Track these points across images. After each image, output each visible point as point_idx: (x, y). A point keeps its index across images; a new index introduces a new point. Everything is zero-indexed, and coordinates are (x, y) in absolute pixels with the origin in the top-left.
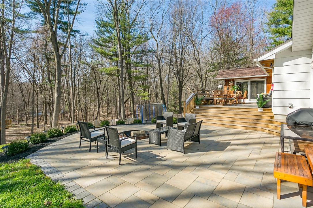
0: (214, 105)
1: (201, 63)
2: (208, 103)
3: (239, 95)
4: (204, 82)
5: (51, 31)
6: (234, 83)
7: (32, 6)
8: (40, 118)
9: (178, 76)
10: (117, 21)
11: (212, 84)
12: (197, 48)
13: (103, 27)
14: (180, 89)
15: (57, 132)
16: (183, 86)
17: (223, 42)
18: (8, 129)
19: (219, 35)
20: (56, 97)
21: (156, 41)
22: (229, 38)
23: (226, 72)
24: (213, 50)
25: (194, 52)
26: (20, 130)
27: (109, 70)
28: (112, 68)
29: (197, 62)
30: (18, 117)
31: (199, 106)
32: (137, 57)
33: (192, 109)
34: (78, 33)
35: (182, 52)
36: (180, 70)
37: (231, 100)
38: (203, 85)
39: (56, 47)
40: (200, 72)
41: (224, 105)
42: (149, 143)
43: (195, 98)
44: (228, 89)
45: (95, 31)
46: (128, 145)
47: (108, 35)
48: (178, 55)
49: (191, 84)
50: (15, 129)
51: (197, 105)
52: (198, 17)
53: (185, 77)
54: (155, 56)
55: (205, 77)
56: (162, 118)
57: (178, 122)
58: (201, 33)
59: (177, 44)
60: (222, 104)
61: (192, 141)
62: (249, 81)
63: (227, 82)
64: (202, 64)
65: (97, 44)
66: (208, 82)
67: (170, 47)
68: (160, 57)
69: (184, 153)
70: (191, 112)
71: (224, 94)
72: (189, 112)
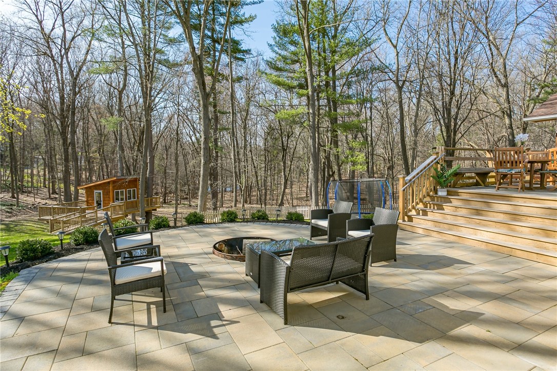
1: (510, 84)
2: (484, 182)
5: (193, 56)
10: (306, 19)
21: (396, 47)
25: (491, 61)
27: (291, 114)
29: (501, 83)
31: (446, 189)
33: (428, 195)
34: (248, 54)
36: (450, 104)
39: (201, 82)
42: (247, 275)
43: (436, 169)
45: (270, 46)
51: (441, 185)
65: (273, 69)
68: (404, 81)
69: (286, 323)
70: (424, 204)
71: (527, 160)
72: (417, 204)
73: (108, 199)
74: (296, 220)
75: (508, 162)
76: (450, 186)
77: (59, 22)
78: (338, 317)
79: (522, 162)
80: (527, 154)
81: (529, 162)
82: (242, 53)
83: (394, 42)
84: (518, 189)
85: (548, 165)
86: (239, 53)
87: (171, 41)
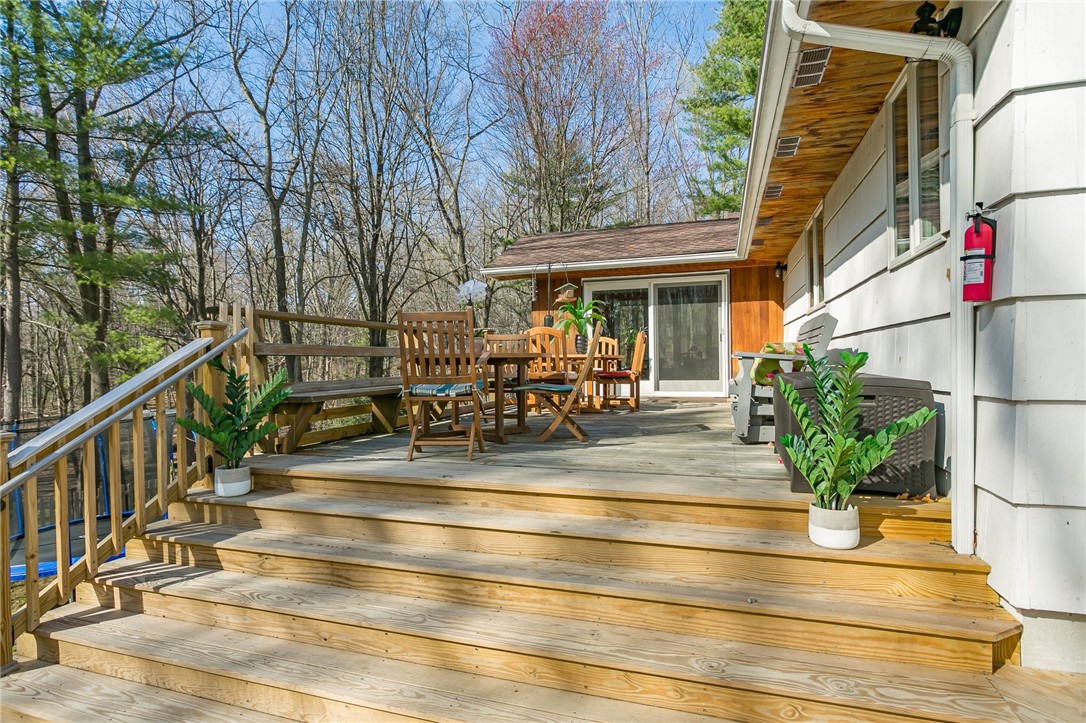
9: (364, 275)
21: (263, 113)
29: (452, 226)
31: (245, 471)
40: (462, 265)
44: (550, 323)
53: (394, 285)
62: (648, 284)
71: (485, 356)
75: (448, 361)
76: (279, 446)
79: (472, 361)
80: (488, 341)
81: (491, 361)
83: (260, 104)
84: (467, 450)
85: (529, 367)
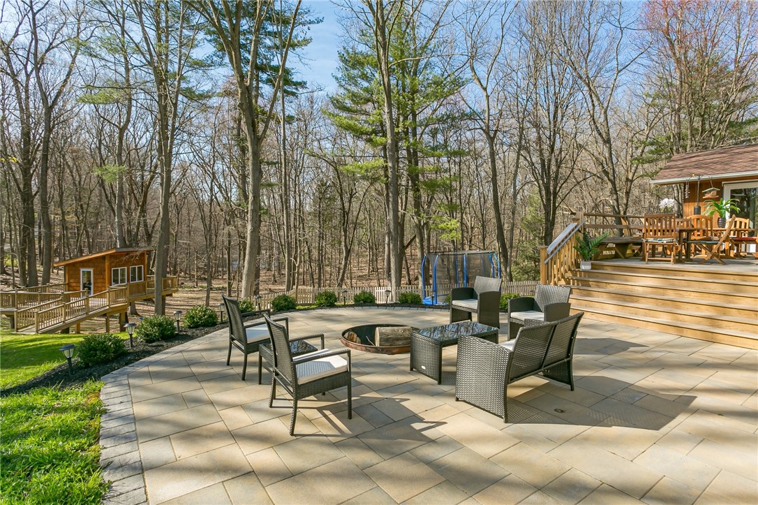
0: (644, 259)
1: (612, 140)
2: (624, 254)
3: (739, 231)
4: (622, 194)
5: (240, 87)
6: (720, 194)
7: (215, 40)
8: (234, 277)
9: (542, 177)
10: (384, 49)
11: (648, 200)
12: (601, 99)
13: (354, 67)
14: (547, 214)
15: (204, 315)
16: (557, 204)
17: (688, 71)
18: (171, 295)
19: (674, 54)
20: (249, 232)
21: (485, 89)
22: (707, 59)
23: (693, 159)
24: (654, 99)
25: (592, 112)
26: (198, 299)
27: (364, 167)
28: (371, 163)
29: (602, 138)
30: (197, 271)
31: (590, 262)
32: (434, 134)
33: (570, 270)
34: (303, 87)
35: (556, 112)
36: (550, 160)
37: (710, 248)
38: (617, 202)
39: (251, 121)
40: (610, 165)
41: (678, 261)
42: (412, 370)
43: (578, 239)
44: (698, 211)
45: (337, 79)
46: (324, 378)
47: (365, 84)
48: (545, 122)
49: (583, 199)
50: (190, 295)
51: (585, 259)
52: (606, 9)
53: (562, 182)
54: (481, 128)
55: (627, 179)
56: (469, 294)
57: (512, 311)
58: (615, 54)
59: (543, 93)
60: (672, 259)
61: (546, 376)
63: (695, 191)
64: (616, 144)
65: (339, 108)
66: (635, 192)
67: (519, 99)
68: (496, 131)
69: (506, 422)
70: (565, 280)
72: (559, 280)
73: (101, 280)
74: (412, 302)
76: (594, 258)
77: (26, 26)
78: (556, 410)
79: (674, 231)
82: (294, 85)
83: (484, 84)
86: (290, 85)
87: (196, 63)
